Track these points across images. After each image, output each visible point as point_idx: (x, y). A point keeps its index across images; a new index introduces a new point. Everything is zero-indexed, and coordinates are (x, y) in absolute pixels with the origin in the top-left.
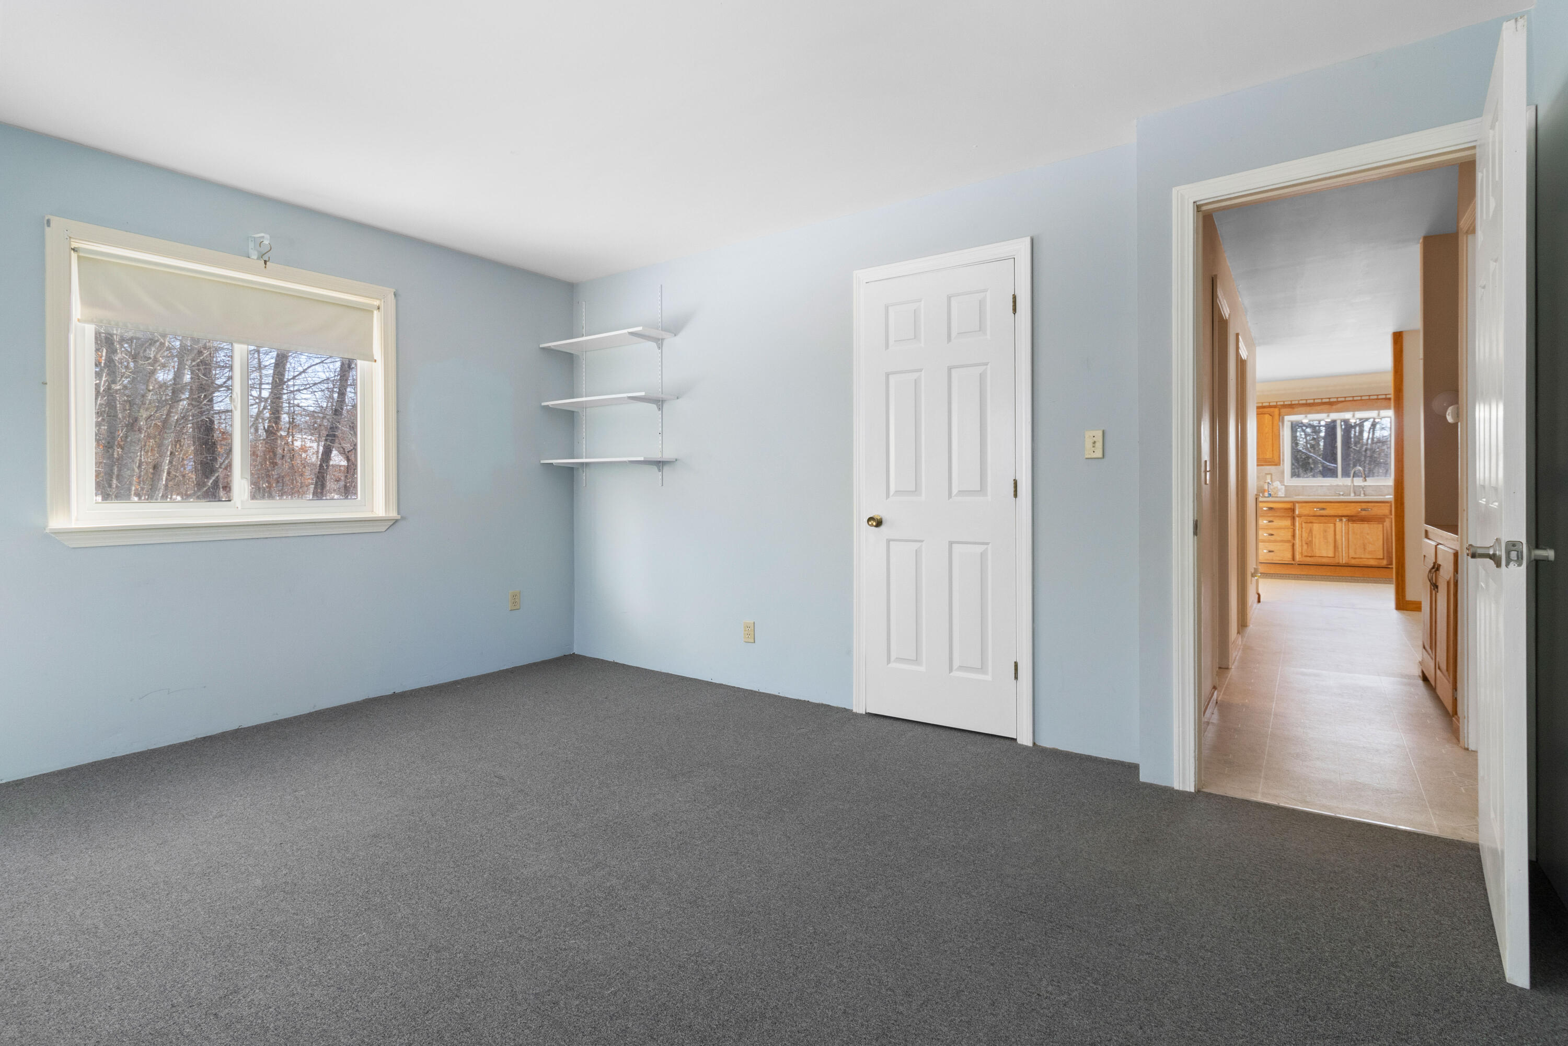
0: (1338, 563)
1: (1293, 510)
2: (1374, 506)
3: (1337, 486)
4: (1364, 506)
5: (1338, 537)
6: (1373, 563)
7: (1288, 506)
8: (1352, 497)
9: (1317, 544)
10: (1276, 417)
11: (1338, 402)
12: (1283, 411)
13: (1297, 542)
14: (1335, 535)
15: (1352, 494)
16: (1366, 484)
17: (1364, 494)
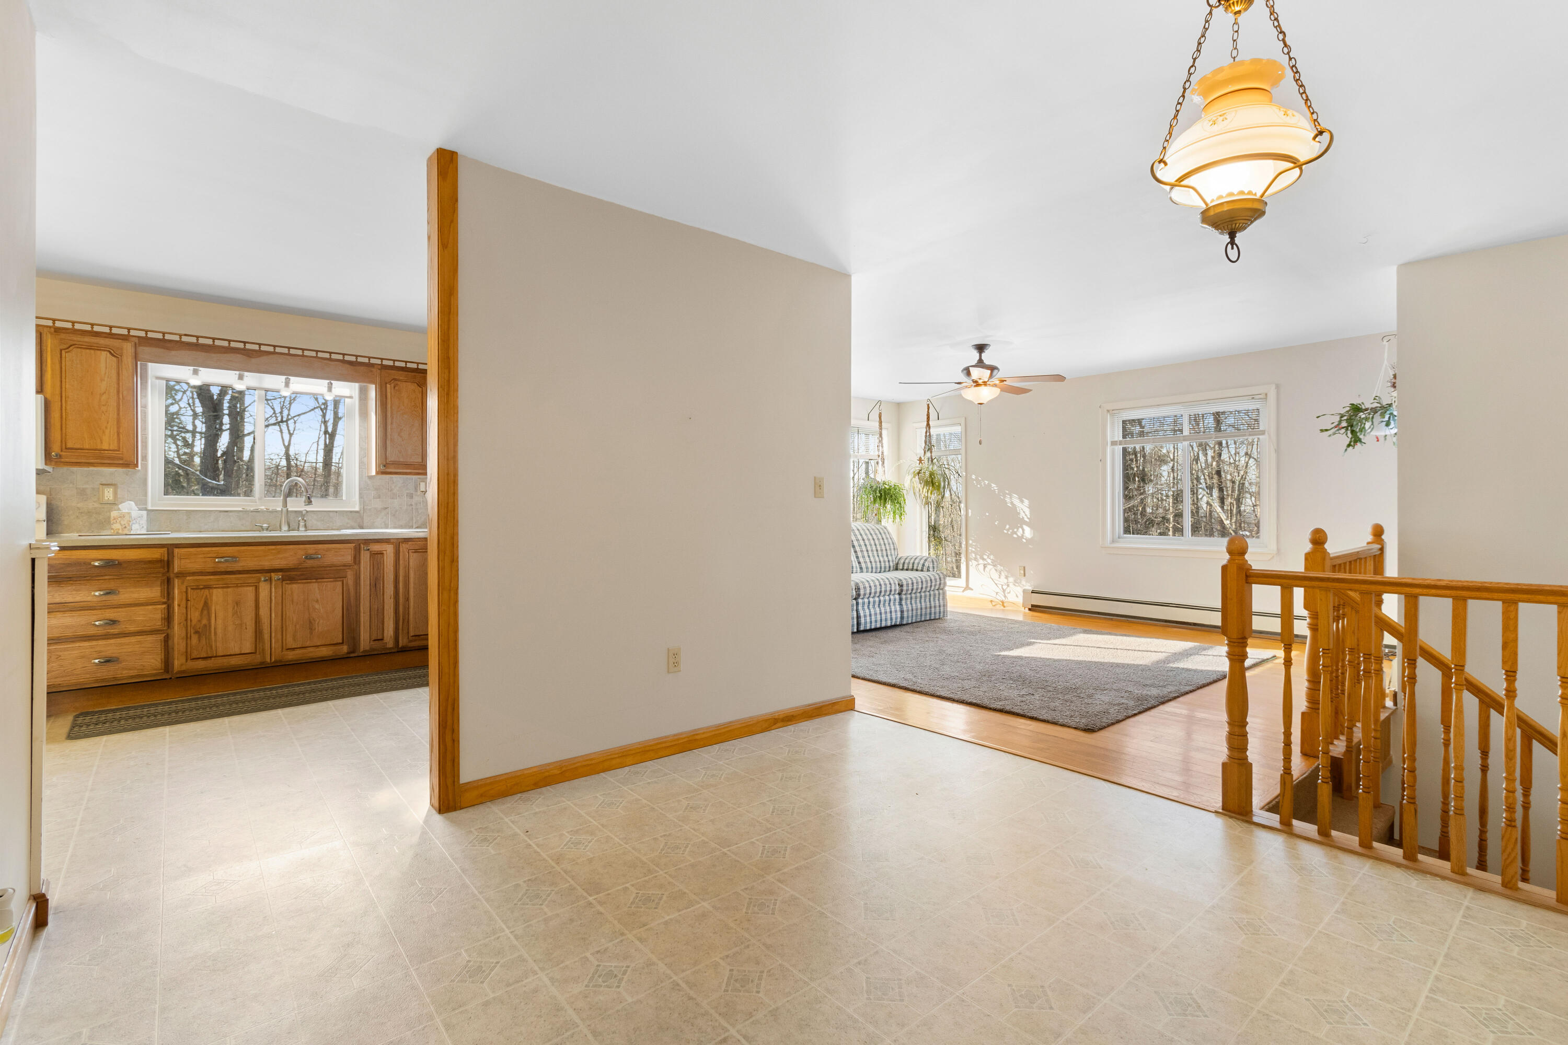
0: (262, 663)
1: (167, 564)
2: (328, 550)
3: (257, 511)
4: (311, 549)
5: (264, 612)
6: (325, 652)
7: (156, 554)
8: (284, 533)
9: (219, 631)
10: (128, 359)
11: (260, 353)
12: (145, 350)
13: (177, 630)
14: (257, 607)
15: (285, 528)
16: (309, 508)
17: (305, 526)
